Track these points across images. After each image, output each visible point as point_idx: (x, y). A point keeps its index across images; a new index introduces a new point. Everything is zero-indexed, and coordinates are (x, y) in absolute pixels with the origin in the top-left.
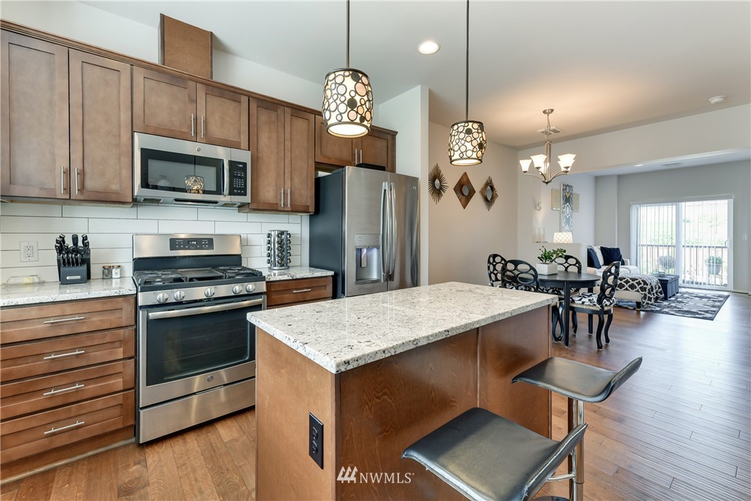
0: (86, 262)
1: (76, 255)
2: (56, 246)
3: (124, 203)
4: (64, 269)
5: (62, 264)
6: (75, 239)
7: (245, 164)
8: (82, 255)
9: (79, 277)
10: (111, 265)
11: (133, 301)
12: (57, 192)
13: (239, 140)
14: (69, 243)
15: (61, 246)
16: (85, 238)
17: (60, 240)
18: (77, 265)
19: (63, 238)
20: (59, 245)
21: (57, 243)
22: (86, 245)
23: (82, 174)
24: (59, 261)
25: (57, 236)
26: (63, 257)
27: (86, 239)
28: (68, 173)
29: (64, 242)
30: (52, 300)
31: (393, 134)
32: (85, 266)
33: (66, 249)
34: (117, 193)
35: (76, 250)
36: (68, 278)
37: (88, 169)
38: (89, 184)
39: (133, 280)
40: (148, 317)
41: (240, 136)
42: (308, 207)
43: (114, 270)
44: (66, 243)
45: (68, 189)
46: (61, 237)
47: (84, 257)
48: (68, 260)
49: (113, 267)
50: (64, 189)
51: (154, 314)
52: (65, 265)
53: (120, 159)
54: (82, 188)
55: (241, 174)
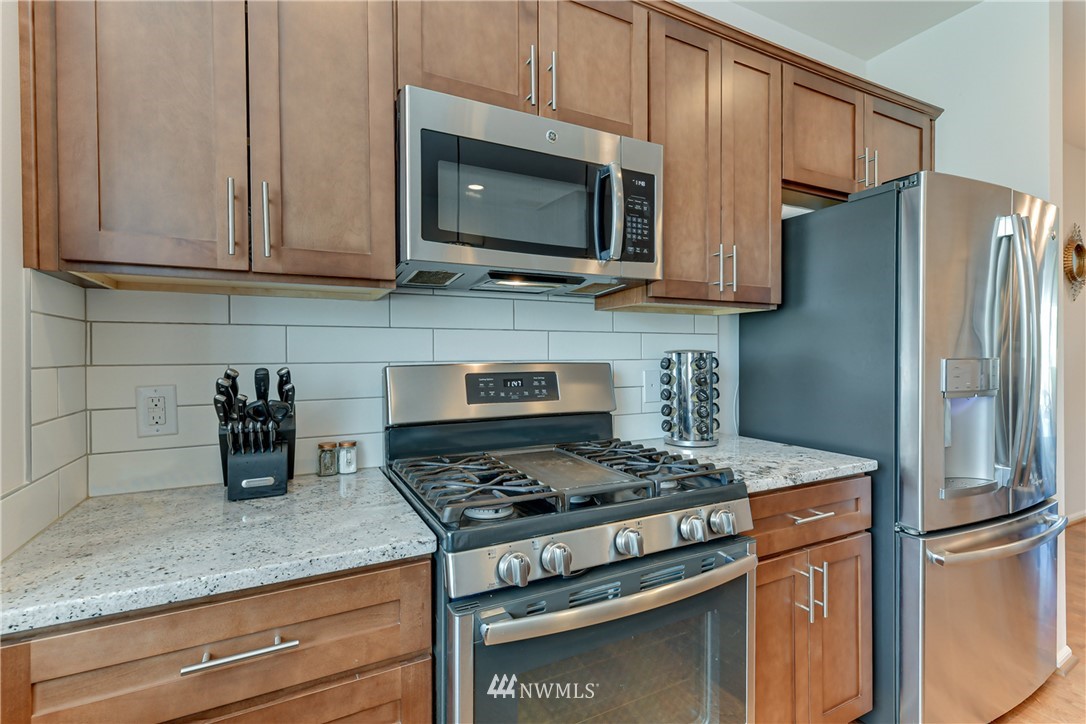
0: (286, 439)
1: (264, 423)
2: (216, 401)
3: (376, 282)
4: (237, 460)
5: (232, 445)
6: (262, 380)
7: (650, 179)
8: (277, 423)
9: (269, 481)
10: (337, 440)
11: (426, 572)
12: (219, 253)
13: (628, 122)
14: (248, 392)
15: (228, 403)
16: (285, 379)
17: (227, 383)
18: (267, 448)
19: (232, 378)
20: (222, 398)
21: (220, 393)
22: (287, 395)
23: (279, 201)
24: (223, 438)
25: (218, 375)
26: (232, 428)
27: (288, 381)
28: (246, 198)
29: (234, 387)
30: (205, 592)
31: (932, 113)
32: (285, 449)
33: (241, 409)
34: (360, 255)
35: (262, 412)
36: (244, 483)
37: (291, 191)
38: (297, 232)
39: (390, 479)
40: (478, 637)
41: (630, 112)
42: (768, 290)
43: (343, 453)
44: (241, 391)
45: (246, 244)
46: (227, 376)
47: (283, 426)
48: (246, 435)
49: (340, 445)
50: (236, 244)
51: (499, 626)
52: (237, 449)
53: (368, 165)
54: (279, 244)
55: (642, 205)
